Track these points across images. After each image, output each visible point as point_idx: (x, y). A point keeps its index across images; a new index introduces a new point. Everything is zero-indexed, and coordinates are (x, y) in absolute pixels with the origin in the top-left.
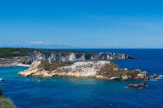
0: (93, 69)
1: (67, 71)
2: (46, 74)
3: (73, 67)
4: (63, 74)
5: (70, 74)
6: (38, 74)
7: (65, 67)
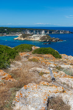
0: (39, 38)
1: (30, 38)
2: (22, 39)
3: (32, 37)
4: (28, 39)
5: (31, 39)
6: (20, 39)
7: (30, 37)
